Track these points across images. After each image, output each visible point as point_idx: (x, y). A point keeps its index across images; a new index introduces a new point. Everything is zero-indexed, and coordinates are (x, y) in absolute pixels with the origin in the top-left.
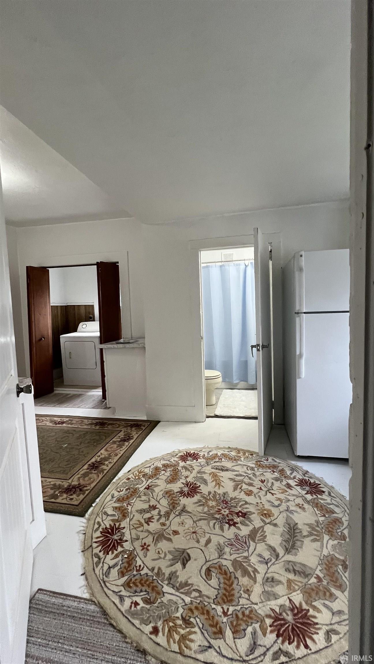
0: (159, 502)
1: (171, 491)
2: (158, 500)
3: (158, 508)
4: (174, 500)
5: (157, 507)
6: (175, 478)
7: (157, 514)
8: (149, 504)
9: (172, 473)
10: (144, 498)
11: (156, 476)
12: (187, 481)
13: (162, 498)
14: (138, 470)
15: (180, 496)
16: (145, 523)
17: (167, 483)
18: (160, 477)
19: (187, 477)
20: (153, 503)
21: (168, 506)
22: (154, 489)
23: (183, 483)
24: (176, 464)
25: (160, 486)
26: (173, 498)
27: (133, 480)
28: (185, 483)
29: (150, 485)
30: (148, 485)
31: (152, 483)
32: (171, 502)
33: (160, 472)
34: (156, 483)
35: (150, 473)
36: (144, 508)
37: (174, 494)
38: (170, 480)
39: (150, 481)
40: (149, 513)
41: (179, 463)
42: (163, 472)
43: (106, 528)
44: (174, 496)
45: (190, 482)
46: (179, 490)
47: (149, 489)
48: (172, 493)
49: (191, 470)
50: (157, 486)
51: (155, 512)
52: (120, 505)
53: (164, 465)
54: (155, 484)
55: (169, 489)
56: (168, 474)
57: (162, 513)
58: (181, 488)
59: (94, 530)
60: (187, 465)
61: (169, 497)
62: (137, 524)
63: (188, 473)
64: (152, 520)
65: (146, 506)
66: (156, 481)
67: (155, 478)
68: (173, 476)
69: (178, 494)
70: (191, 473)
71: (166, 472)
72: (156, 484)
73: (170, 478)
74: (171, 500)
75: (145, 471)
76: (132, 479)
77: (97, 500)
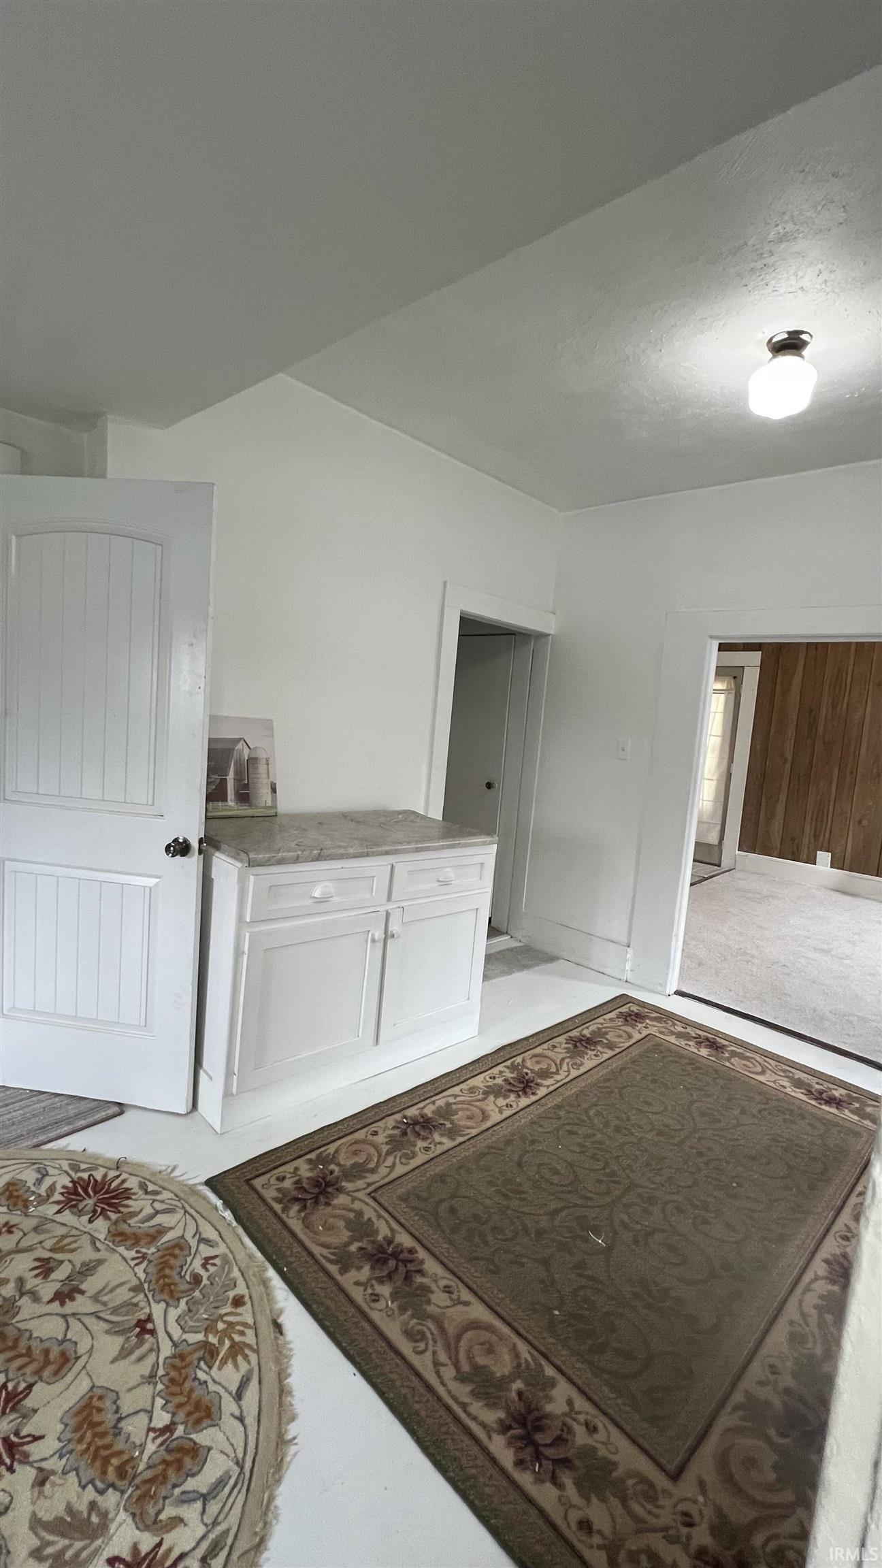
0: (64, 1316)
1: (56, 1373)
2: (70, 1320)
3: (49, 1302)
4: (21, 1355)
5: (57, 1303)
6: (89, 1435)
7: (37, 1288)
8: (87, 1294)
9: (120, 1445)
10: (123, 1295)
11: (165, 1380)
12: (25, 1459)
13: (65, 1335)
14: (257, 1351)
15: (10, 1386)
16: (51, 1258)
17: (98, 1392)
18: (147, 1390)
19: (42, 1480)
20: (81, 1304)
21: (22, 1326)
22: (120, 1340)
23: (36, 1438)
24: (152, 1511)
25: (113, 1362)
26: (26, 1360)
27: (223, 1311)
28: (25, 1448)
29: (147, 1336)
30: (153, 1332)
31: (151, 1350)
32: (23, 1344)
33: (170, 1407)
34: (140, 1359)
35: (201, 1375)
36: (89, 1278)
37: (38, 1373)
38: (100, 1410)
39: (166, 1350)
40: (63, 1277)
41: (143, 1521)
42: (162, 1419)
43: (129, 1198)
44: (29, 1370)
45: (11, 1469)
46: (29, 1403)
47: (137, 1325)
48: (46, 1373)
49: (49, 1544)
50: (124, 1353)
51: (47, 1290)
52: (162, 1241)
53: (192, 1455)
54: (137, 1353)
55: (69, 1377)
56: (135, 1428)
57: (25, 1301)
58: (26, 1416)
59: (147, 1182)
60: (96, 1552)
61: (46, 1352)
62: (69, 1244)
63: (53, 1506)
64: (40, 1270)
65: (91, 1285)
66: (145, 1368)
67: (161, 1372)
68: (103, 1435)
69: (23, 1386)
70: (36, 1523)
71: (150, 1430)
72: (133, 1357)
73: (109, 1418)
74: (29, 1348)
75: (230, 1365)
76: (228, 1309)
77: (228, 1215)
